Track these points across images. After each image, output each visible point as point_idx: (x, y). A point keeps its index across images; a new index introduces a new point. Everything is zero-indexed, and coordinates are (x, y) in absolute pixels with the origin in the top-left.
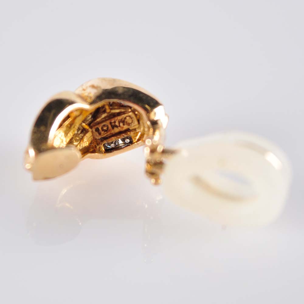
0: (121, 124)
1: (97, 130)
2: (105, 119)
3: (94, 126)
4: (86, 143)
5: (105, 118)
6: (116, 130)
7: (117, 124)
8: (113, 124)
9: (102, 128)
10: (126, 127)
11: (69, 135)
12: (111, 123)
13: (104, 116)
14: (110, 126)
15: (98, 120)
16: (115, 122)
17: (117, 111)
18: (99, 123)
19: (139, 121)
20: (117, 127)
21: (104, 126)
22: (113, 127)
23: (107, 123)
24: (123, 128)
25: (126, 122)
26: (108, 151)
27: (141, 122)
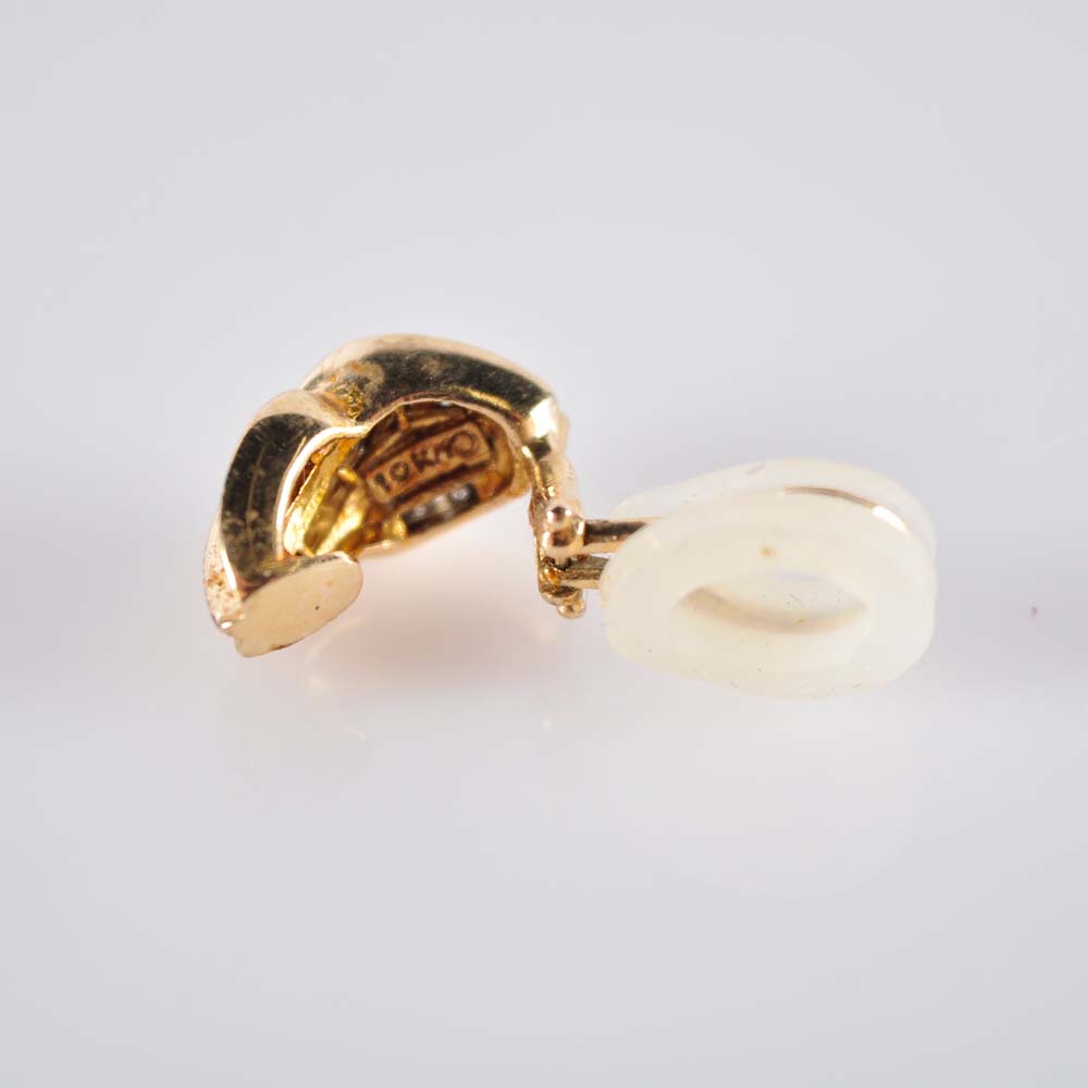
0: (443, 456)
1: (380, 480)
2: (397, 450)
3: (371, 470)
4: (352, 519)
5: (396, 444)
6: (431, 473)
7: (431, 455)
8: (419, 458)
9: (392, 473)
10: (456, 462)
11: (308, 508)
12: (414, 457)
13: (392, 440)
14: (412, 466)
15: (379, 453)
16: (424, 453)
17: (428, 422)
18: (381, 462)
19: (490, 442)
20: (430, 463)
21: (396, 466)
22: (422, 464)
23: (405, 457)
24: (447, 464)
25: (456, 449)
26: (416, 527)
27: (498, 444)
